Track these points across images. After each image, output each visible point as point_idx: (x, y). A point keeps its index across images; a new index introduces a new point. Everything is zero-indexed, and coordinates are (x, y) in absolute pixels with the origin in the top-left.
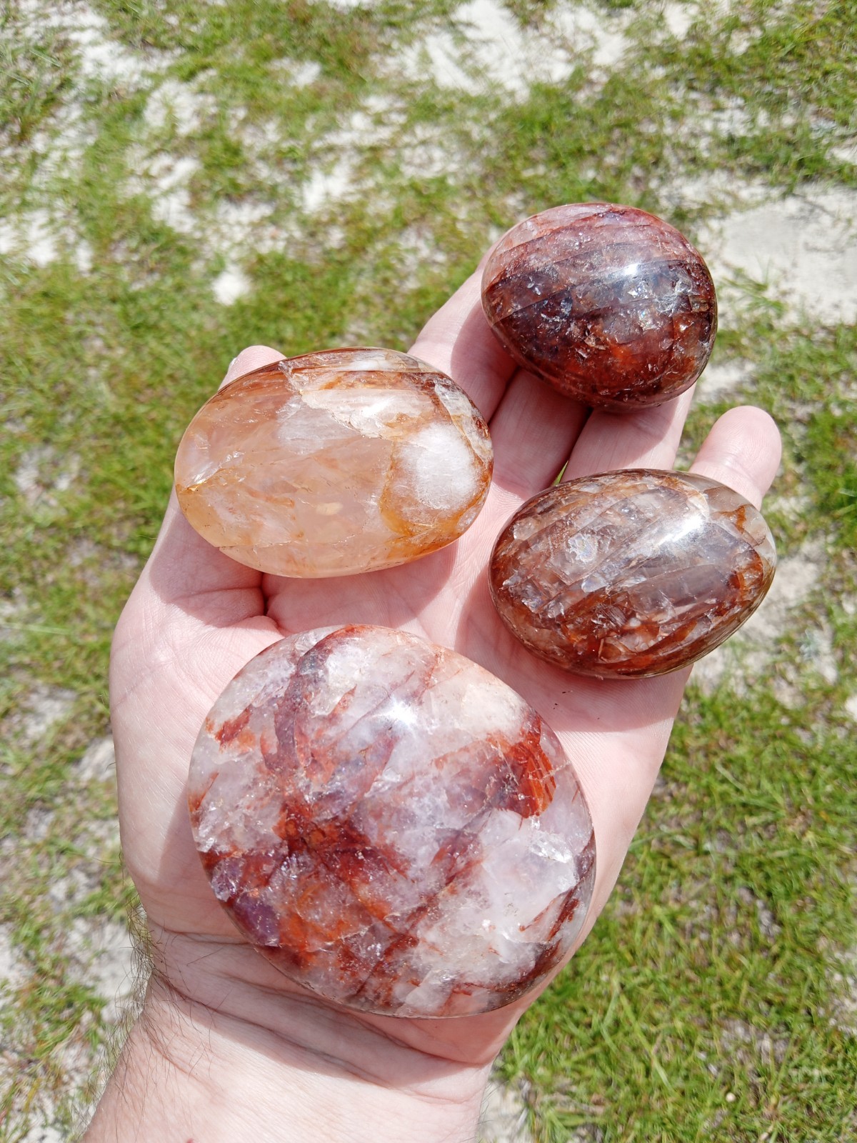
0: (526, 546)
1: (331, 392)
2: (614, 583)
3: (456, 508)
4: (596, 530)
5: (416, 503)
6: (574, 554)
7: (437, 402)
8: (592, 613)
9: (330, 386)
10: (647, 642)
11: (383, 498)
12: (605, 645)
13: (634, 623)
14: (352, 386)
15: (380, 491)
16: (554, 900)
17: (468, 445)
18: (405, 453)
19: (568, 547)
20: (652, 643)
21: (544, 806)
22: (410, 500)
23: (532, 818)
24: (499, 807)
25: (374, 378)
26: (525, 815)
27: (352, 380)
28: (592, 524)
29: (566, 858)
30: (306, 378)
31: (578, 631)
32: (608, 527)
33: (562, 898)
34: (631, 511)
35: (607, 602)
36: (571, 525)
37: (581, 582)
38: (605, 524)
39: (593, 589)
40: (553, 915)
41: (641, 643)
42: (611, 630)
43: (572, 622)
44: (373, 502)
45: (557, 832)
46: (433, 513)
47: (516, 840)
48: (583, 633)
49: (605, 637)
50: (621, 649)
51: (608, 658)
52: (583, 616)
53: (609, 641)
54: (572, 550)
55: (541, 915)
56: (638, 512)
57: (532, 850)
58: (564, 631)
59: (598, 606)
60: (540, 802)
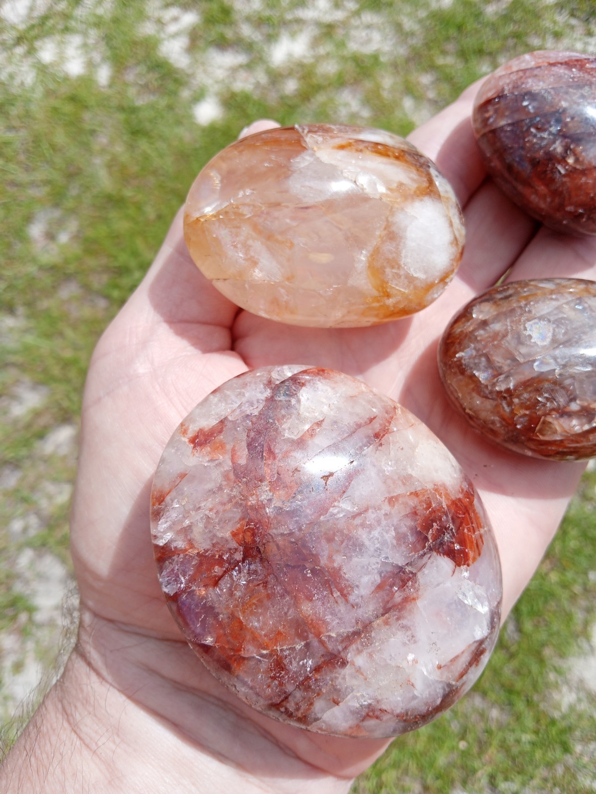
0: (484, 324)
1: (342, 153)
2: (564, 366)
3: (430, 280)
4: (552, 319)
5: (399, 267)
6: (530, 337)
7: (431, 182)
8: (538, 391)
9: (342, 147)
10: (582, 425)
11: (372, 255)
12: (544, 422)
13: (574, 407)
14: (361, 151)
15: (370, 249)
16: (470, 646)
17: (451, 225)
18: (400, 218)
19: (525, 329)
20: (586, 427)
21: (474, 559)
22: (395, 263)
23: (463, 567)
24: (438, 552)
25: (381, 150)
26: (458, 564)
27: (361, 146)
28: (549, 314)
29: (484, 609)
30: (320, 139)
31: (523, 406)
32: (563, 318)
33: (476, 645)
34: (584, 309)
35: (555, 382)
36: (530, 311)
37: (534, 361)
38: (561, 315)
39: (545, 369)
40: (466, 658)
41: (576, 426)
42: (553, 409)
43: (518, 397)
44: (363, 257)
45: (481, 585)
46: (410, 279)
47: (448, 584)
48: (527, 408)
49: (545, 415)
50: (558, 428)
51: (543, 435)
52: (530, 392)
53: (549, 419)
54: (527, 333)
55: (457, 657)
56: (592, 310)
57: (461, 597)
58: (510, 404)
59: (546, 385)
60: (471, 554)
